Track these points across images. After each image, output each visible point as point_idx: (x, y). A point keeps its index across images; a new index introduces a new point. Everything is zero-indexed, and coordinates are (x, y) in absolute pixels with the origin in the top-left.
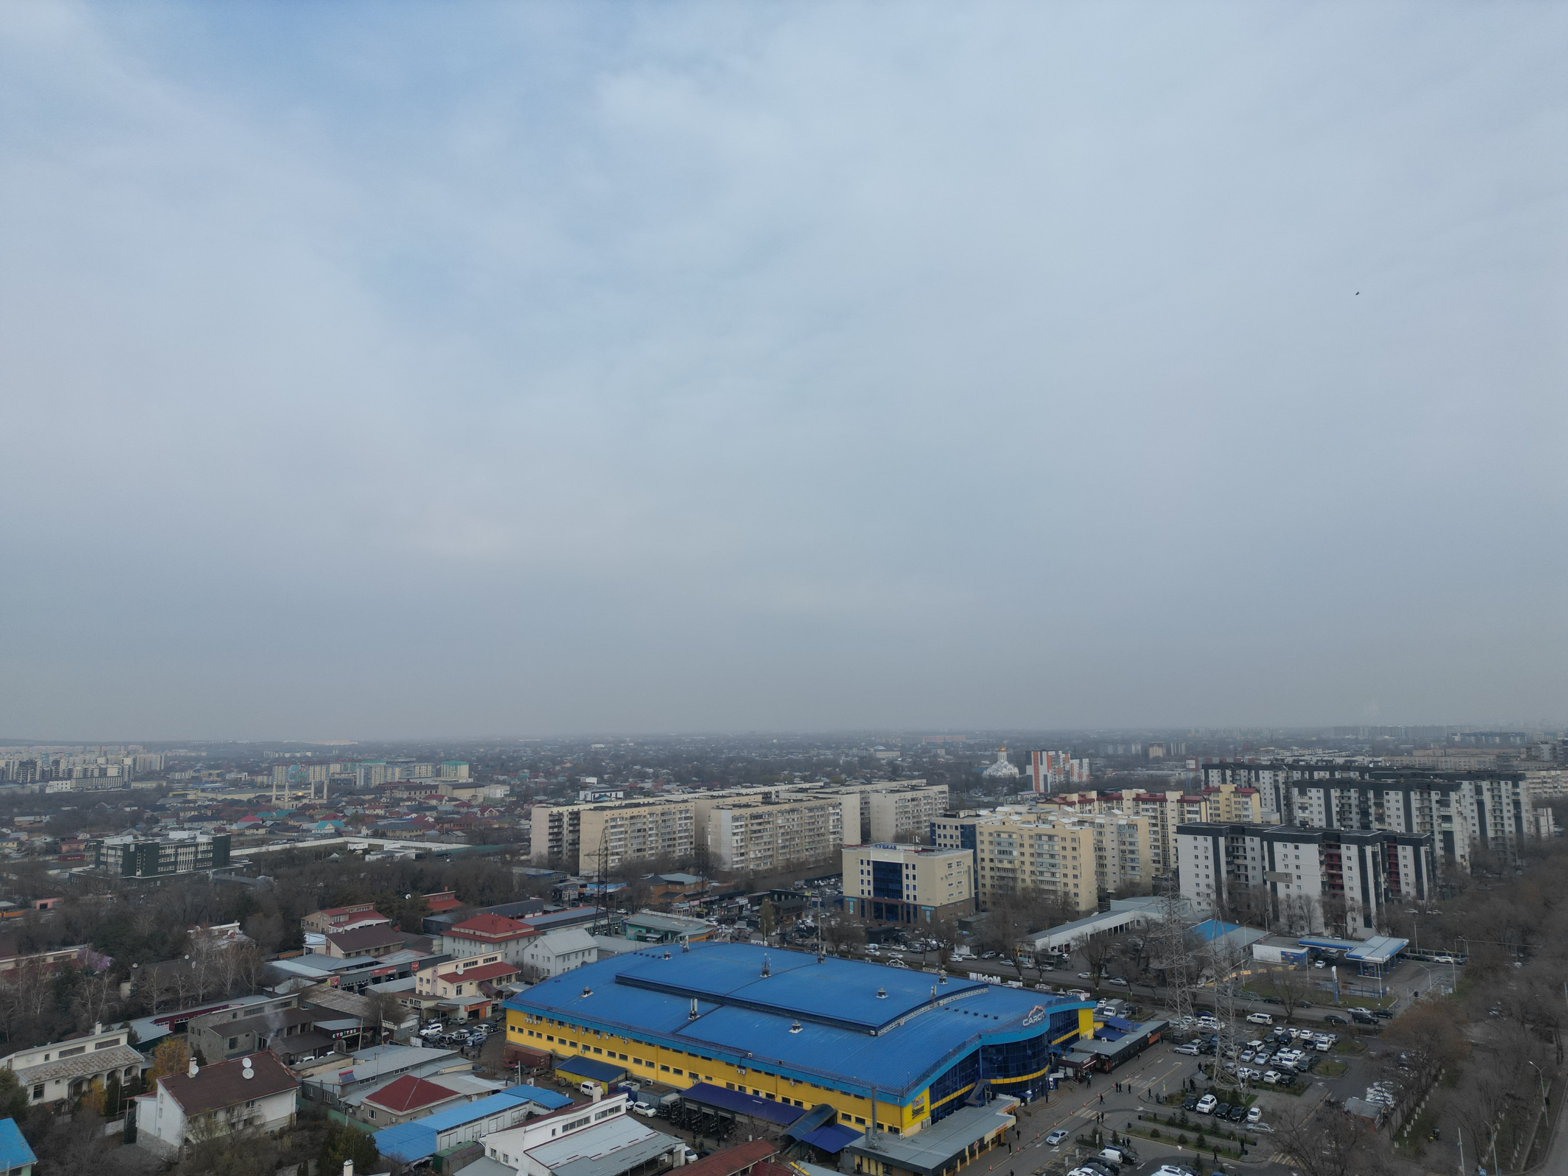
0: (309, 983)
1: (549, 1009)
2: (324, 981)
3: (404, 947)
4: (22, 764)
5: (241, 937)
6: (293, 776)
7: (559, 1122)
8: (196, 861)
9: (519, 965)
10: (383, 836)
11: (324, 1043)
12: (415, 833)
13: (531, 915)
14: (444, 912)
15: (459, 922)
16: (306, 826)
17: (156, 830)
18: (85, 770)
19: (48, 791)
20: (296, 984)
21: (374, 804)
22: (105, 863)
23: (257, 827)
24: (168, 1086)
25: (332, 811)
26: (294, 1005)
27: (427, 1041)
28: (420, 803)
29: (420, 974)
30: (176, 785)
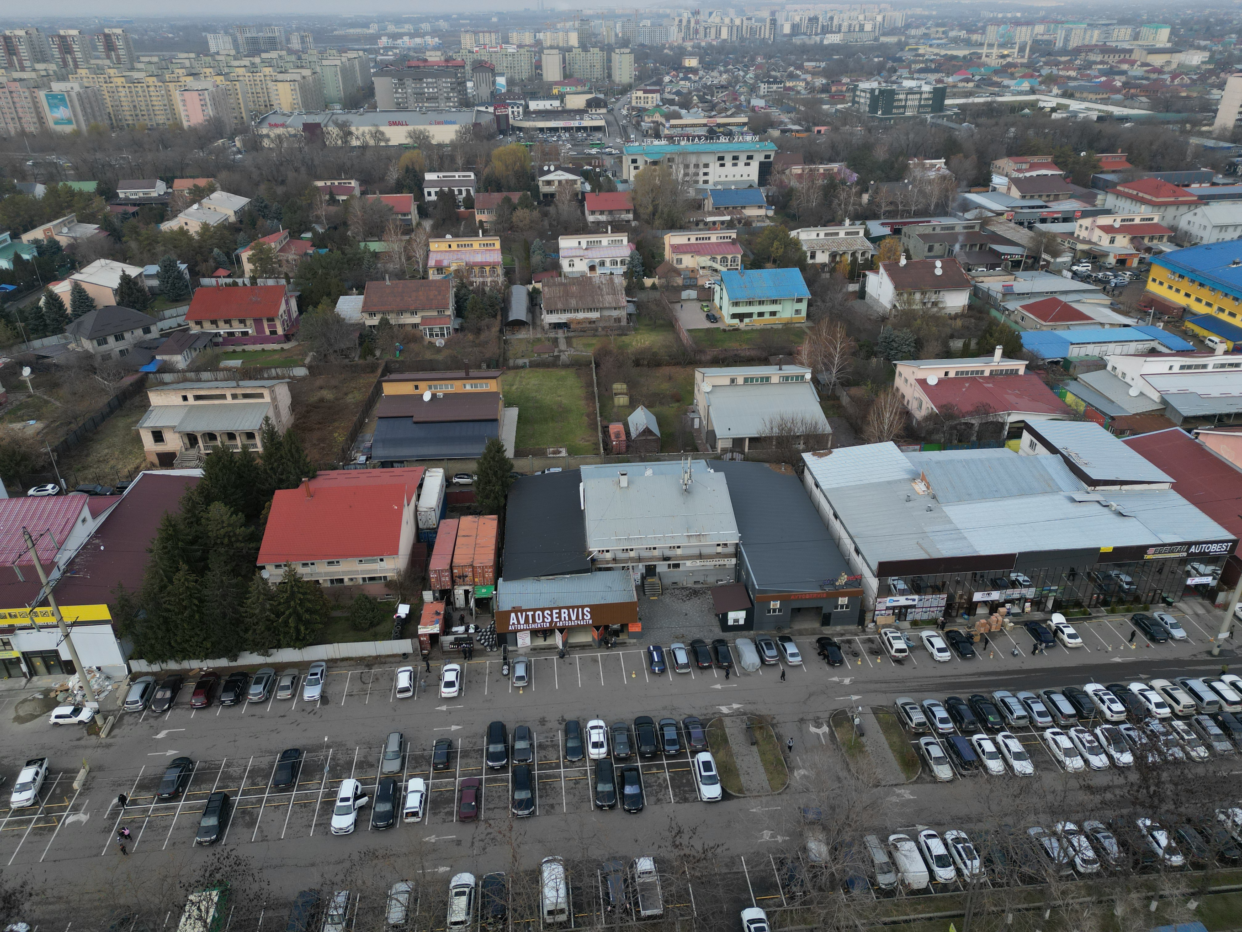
0: (990, 214)
1: (1193, 271)
2: (1002, 214)
3: (1071, 197)
4: (810, 19)
5: (945, 171)
6: (1002, 36)
7: (1178, 362)
8: (920, 106)
9: (1174, 229)
10: (1071, 96)
11: (997, 261)
12: (1101, 96)
13: (1198, 185)
14: (1113, 172)
15: (1125, 182)
16: (1006, 82)
17: (894, 78)
18: (850, 26)
19: (826, 42)
20: (981, 213)
21: (1068, 66)
22: (858, 103)
23: (967, 81)
24: (887, 269)
25: (1031, 71)
26: (977, 229)
27: (1075, 275)
28: (1112, 67)
29: (1080, 222)
30: (911, 41)
